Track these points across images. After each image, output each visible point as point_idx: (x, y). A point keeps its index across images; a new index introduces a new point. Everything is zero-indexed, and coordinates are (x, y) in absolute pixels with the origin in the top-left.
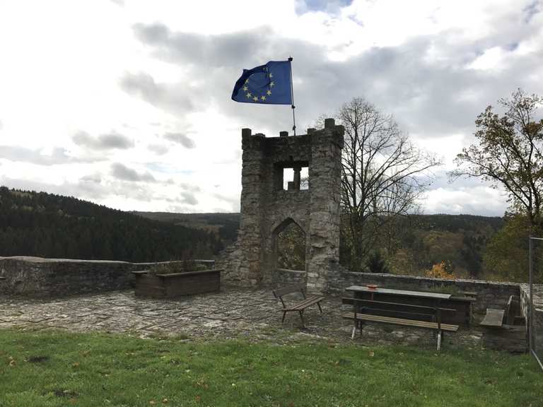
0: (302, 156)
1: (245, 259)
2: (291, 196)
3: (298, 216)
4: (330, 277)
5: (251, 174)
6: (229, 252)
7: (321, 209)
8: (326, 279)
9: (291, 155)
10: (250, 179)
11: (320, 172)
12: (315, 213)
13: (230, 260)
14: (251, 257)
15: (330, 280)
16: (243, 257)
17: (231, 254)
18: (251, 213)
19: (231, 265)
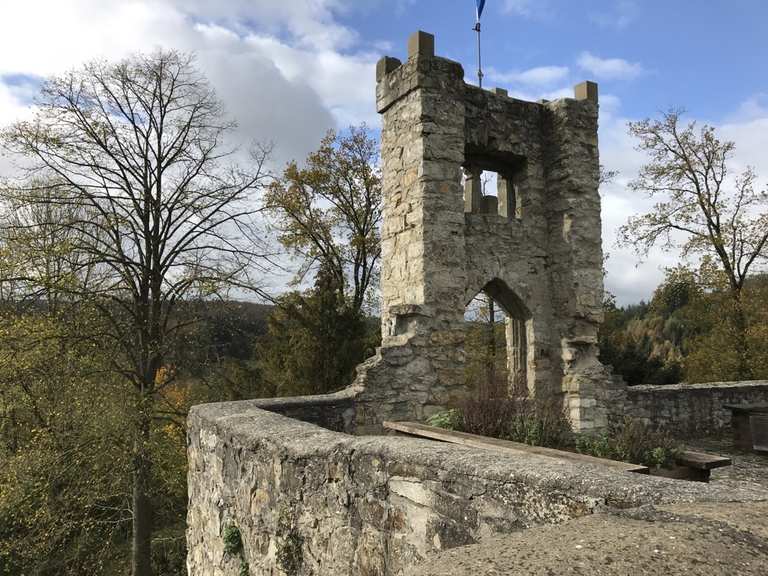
0: (514, 145)
1: (438, 382)
2: (498, 228)
3: (514, 276)
4: (614, 402)
5: (445, 159)
6: (397, 366)
7: (590, 263)
8: (609, 408)
9: (495, 134)
10: (445, 170)
11: (586, 186)
12: (583, 272)
13: (398, 390)
14: (452, 374)
15: (613, 410)
16: (433, 378)
17: (400, 371)
18: (450, 259)
19: (405, 403)
